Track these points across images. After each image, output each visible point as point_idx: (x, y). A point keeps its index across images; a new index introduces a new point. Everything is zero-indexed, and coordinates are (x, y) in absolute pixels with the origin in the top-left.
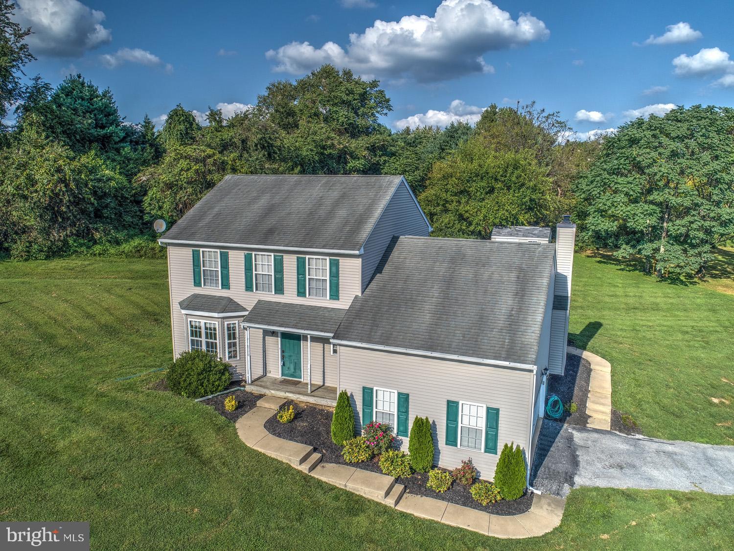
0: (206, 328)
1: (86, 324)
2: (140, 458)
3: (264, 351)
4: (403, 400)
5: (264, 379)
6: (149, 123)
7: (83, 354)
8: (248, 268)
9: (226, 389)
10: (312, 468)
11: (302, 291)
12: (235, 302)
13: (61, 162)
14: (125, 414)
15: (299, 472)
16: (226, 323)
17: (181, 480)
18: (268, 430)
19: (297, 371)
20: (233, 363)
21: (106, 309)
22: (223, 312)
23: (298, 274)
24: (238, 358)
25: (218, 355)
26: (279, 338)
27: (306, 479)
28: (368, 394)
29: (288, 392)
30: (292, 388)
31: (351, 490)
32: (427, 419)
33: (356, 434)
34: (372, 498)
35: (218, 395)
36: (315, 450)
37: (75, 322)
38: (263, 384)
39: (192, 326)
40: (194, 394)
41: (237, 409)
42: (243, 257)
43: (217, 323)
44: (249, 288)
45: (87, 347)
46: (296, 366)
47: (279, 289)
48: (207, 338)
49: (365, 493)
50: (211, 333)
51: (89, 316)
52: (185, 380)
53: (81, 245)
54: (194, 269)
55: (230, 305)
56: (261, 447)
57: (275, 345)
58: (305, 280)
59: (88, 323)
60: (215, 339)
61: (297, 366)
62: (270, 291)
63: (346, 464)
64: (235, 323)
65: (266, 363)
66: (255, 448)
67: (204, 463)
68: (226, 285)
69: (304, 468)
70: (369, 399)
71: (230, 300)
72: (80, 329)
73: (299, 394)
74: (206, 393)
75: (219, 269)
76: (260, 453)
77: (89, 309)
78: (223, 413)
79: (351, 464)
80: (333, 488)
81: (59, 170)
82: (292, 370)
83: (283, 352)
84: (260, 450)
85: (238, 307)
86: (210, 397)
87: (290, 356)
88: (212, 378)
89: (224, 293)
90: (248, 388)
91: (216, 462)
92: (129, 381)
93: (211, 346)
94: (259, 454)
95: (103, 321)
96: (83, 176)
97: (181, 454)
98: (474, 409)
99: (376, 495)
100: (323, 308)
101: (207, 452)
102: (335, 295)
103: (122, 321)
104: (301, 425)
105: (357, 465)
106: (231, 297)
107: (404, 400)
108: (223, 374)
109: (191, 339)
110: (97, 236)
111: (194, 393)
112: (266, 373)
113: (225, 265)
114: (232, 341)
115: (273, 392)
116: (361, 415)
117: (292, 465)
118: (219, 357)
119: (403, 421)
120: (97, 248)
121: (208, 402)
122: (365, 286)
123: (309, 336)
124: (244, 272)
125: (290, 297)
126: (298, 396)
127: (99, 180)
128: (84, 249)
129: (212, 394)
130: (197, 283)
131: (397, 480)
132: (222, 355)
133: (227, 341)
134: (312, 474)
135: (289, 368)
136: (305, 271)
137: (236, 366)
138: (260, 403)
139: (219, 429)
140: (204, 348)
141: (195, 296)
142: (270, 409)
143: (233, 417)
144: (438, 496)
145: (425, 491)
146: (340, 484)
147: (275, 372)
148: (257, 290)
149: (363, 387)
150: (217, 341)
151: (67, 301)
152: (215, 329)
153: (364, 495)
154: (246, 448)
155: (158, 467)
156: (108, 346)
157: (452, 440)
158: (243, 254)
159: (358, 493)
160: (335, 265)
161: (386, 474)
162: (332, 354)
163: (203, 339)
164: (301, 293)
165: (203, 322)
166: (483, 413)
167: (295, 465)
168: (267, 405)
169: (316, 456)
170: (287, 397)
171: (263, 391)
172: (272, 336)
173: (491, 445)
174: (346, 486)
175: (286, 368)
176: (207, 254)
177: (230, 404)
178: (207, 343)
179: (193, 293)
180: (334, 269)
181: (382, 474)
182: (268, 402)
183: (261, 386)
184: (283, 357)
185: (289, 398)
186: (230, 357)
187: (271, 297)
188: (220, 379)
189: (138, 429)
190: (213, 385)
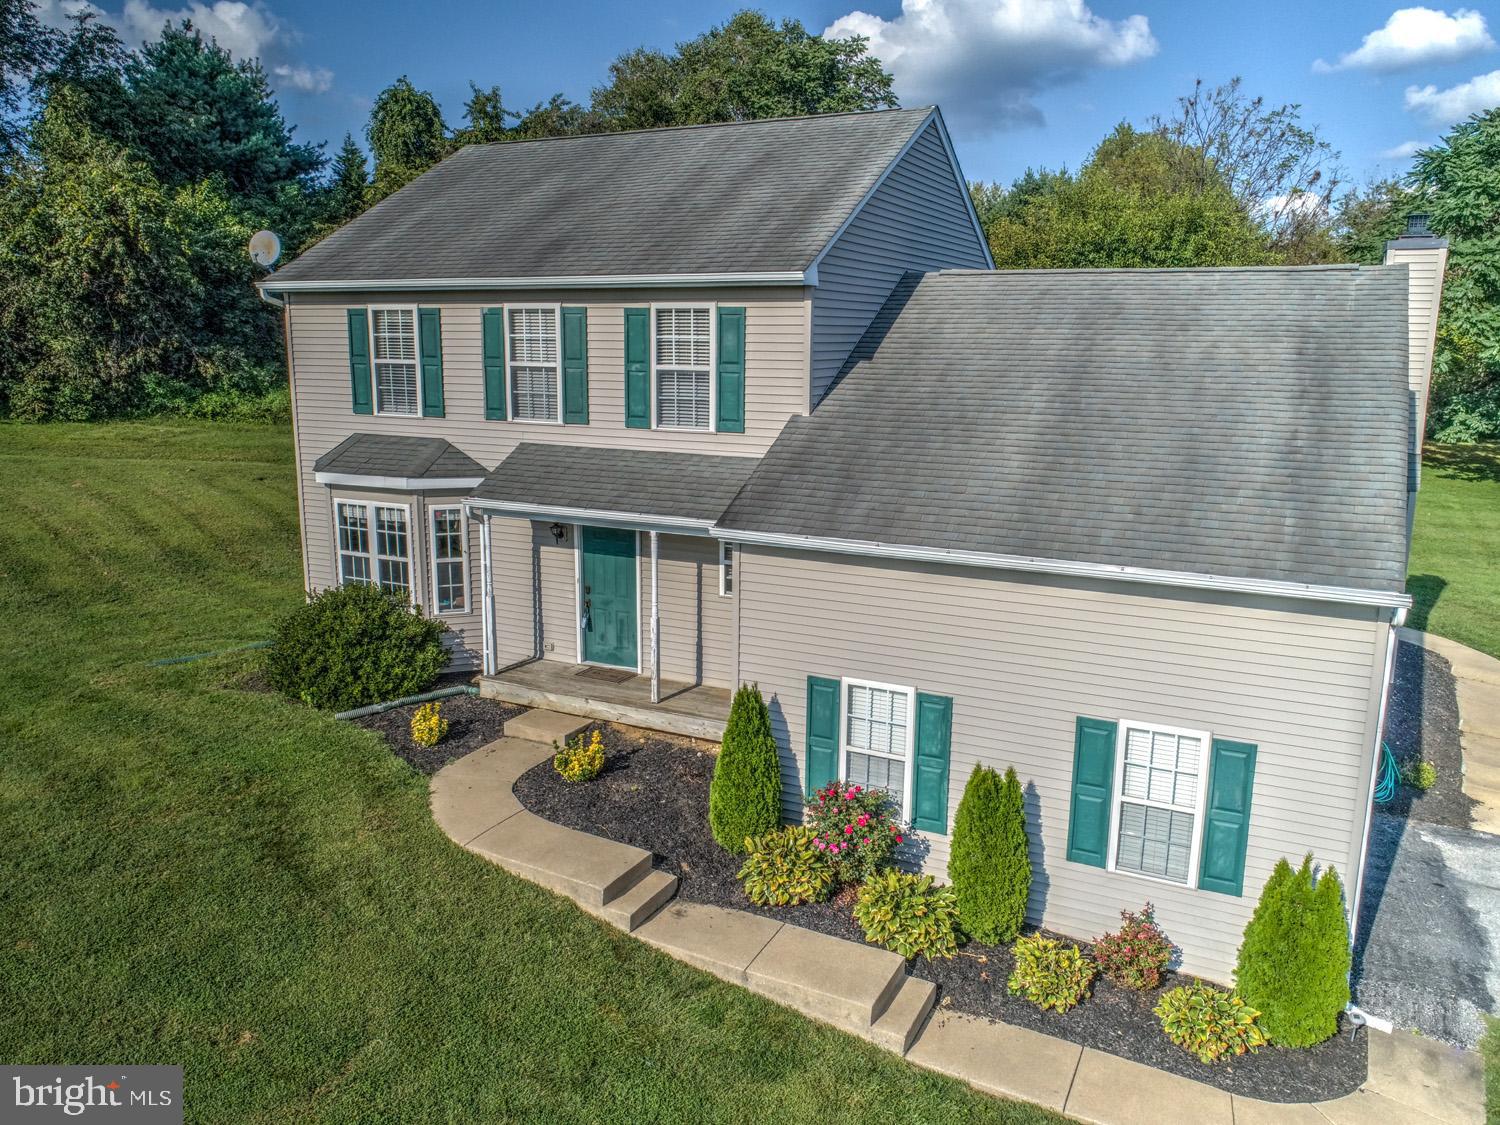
0: (381, 525)
1: (132, 545)
2: (120, 867)
3: (537, 589)
4: (931, 716)
5: (536, 666)
6: (354, 152)
7: (101, 608)
8: (492, 356)
9: (422, 690)
10: (641, 918)
11: (638, 409)
12: (460, 452)
13: (116, 189)
14: (129, 744)
15: (600, 926)
16: (431, 508)
17: (224, 936)
18: (524, 800)
19: (625, 644)
20: (453, 620)
21: (190, 517)
22: (421, 476)
23: (628, 361)
24: (467, 609)
25: (412, 598)
26: (577, 552)
27: (622, 949)
28: (823, 696)
29: (595, 698)
30: (610, 690)
31: (761, 992)
32: (1011, 773)
33: (786, 817)
34: (832, 1022)
35: (402, 705)
36: (658, 861)
37: (105, 540)
38: (527, 677)
39: (344, 520)
40: (333, 698)
41: (444, 739)
42: (479, 320)
43: (406, 507)
44: (494, 410)
45: (116, 594)
46: (621, 631)
47: (577, 411)
48: (382, 551)
49: (807, 1004)
50: (393, 540)
51: (143, 528)
52: (313, 660)
53: (176, 393)
54: (353, 366)
55: (447, 459)
56: (493, 846)
57: (565, 565)
58: (646, 379)
59: (135, 544)
60: (404, 553)
61: (626, 630)
62: (551, 415)
63: (750, 907)
64: (458, 511)
65: (541, 624)
66: (474, 849)
67: (306, 885)
68: (435, 407)
69: (617, 916)
70: (828, 713)
71: (446, 447)
72: (112, 556)
73: (627, 703)
74: (366, 697)
75: (417, 362)
76: (488, 863)
77: (147, 514)
78: (405, 750)
79: (764, 908)
80: (704, 982)
81: (113, 208)
82: (612, 641)
83: (587, 590)
84: (489, 855)
85: (462, 464)
86: (377, 707)
87: (607, 603)
88: (387, 657)
89: (433, 429)
90: (488, 689)
91: (345, 886)
92: (180, 667)
93: (394, 573)
94: (481, 869)
95: (174, 542)
96: (167, 223)
97: (245, 858)
98: (1166, 747)
99: (845, 1012)
100: (696, 459)
101: (325, 855)
102: (732, 419)
103: (220, 544)
104: (624, 788)
105: (785, 912)
106: (450, 439)
107: (935, 717)
108: (421, 647)
109: (343, 556)
110: (209, 370)
111: (335, 693)
112: (542, 652)
113: (432, 351)
114: (449, 560)
115: (552, 697)
116: (802, 764)
117: (583, 905)
118: (413, 603)
119: (931, 784)
120: (209, 402)
121: (368, 722)
122: (822, 389)
123: (653, 533)
124: (480, 366)
125: (606, 430)
126: (622, 709)
127: (213, 244)
128: (180, 402)
129: (384, 700)
130: (361, 405)
131: (911, 966)
132: (421, 597)
133: (434, 561)
134: (643, 935)
135: (603, 637)
136: (647, 350)
137: (462, 631)
138: (511, 727)
139: (379, 791)
140: (375, 577)
141: (358, 440)
142: (541, 743)
143: (428, 762)
144: (1045, 1022)
145: (1004, 1004)
146: (727, 970)
147: (567, 650)
148: (516, 414)
149: (810, 678)
150: (409, 560)
151: (100, 496)
152: (402, 527)
153: (803, 1010)
154: (445, 847)
155: (168, 893)
156: (172, 592)
157: (1087, 843)
158: (478, 313)
159: (783, 1003)
160: (732, 326)
161: (875, 944)
162: (722, 593)
163: (374, 556)
164: (636, 417)
165: (371, 505)
166: (1199, 759)
167: (591, 905)
168: (531, 733)
169: (658, 881)
170: (593, 711)
171: (526, 696)
172: (557, 545)
173: (1221, 863)
174: (745, 977)
175: (595, 636)
176: (385, 320)
177: (425, 725)
178: (384, 565)
179: (350, 433)
180: (730, 340)
181: (864, 943)
182: (536, 725)
183: (521, 682)
184: (587, 606)
185: (595, 715)
186: (441, 609)
187: (550, 431)
188: (409, 661)
189: (146, 783)
190: (387, 674)
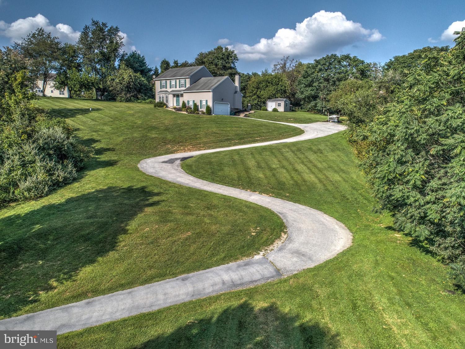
0: (162, 97)
3: (173, 101)
6: (157, 69)
8: (170, 84)
13: (131, 74)
15: (174, 111)
16: (166, 95)
20: (167, 104)
22: (165, 93)
23: (179, 83)
28: (188, 102)
32: (197, 104)
39: (159, 97)
40: (159, 107)
43: (164, 95)
44: (170, 88)
47: (176, 87)
52: (157, 105)
54: (160, 85)
55: (167, 91)
57: (175, 99)
58: (180, 85)
60: (164, 99)
64: (168, 95)
65: (173, 103)
68: (166, 88)
75: (165, 85)
81: (130, 76)
85: (168, 92)
87: (178, 101)
98: (204, 101)
102: (185, 87)
107: (194, 101)
108: (165, 105)
109: (159, 99)
112: (173, 105)
116: (187, 105)
122: (191, 85)
123: (180, 94)
125: (178, 89)
127: (140, 81)
130: (161, 88)
132: (165, 102)
133: (166, 99)
135: (178, 104)
140: (161, 101)
141: (160, 91)
147: (175, 105)
148: (172, 88)
152: (164, 97)
157: (200, 107)
158: (169, 81)
163: (161, 99)
164: (180, 87)
165: (161, 95)
176: (163, 82)
180: (185, 81)
184: (176, 101)
187: (174, 89)
